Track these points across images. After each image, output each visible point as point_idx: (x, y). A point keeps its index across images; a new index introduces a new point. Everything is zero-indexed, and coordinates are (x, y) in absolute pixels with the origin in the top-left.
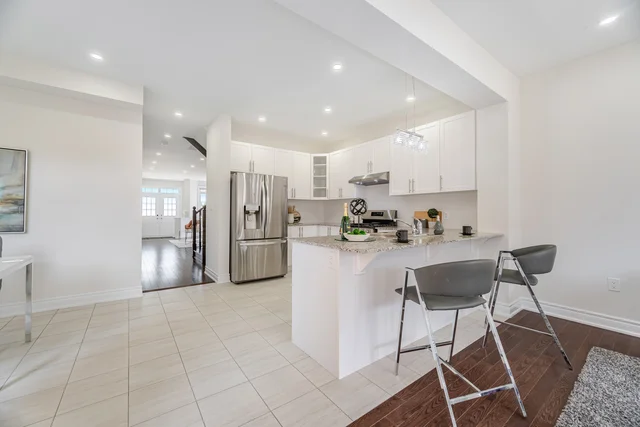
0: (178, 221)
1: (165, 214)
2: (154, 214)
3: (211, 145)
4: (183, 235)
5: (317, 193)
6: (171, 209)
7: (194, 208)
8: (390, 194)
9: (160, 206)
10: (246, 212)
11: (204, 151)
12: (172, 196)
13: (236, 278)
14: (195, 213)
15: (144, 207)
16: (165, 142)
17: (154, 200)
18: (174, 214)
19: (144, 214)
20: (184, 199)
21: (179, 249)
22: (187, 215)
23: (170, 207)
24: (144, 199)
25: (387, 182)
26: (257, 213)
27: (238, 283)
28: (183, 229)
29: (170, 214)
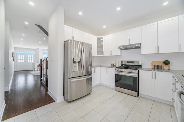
0: (34, 64)
1: (29, 61)
2: (24, 61)
3: (51, 30)
4: (36, 70)
7: (41, 59)
8: (142, 53)
9: (26, 58)
10: (74, 62)
11: (47, 34)
12: (31, 55)
14: (41, 61)
15: (19, 58)
16: (26, 27)
17: (24, 56)
18: (32, 61)
19: (19, 61)
20: (36, 56)
22: (38, 62)
23: (31, 59)
24: (19, 56)
26: (79, 62)
28: (36, 67)
29: (30, 61)
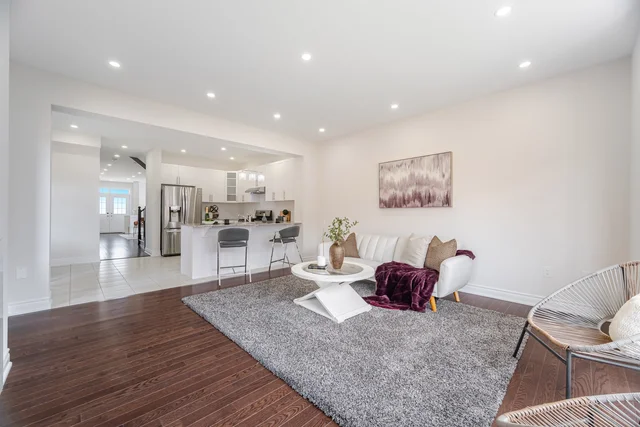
0: (127, 218)
1: (115, 212)
2: (105, 212)
3: (149, 163)
4: (132, 231)
5: (230, 197)
6: (121, 208)
7: (139, 208)
9: (110, 206)
10: (171, 211)
11: (144, 166)
12: (121, 196)
13: (165, 253)
14: (140, 212)
16: (115, 159)
18: (124, 212)
20: (133, 198)
21: (128, 241)
22: (136, 213)
23: (120, 206)
25: (264, 193)
26: (179, 212)
27: (165, 256)
28: (132, 225)
29: (120, 213)
